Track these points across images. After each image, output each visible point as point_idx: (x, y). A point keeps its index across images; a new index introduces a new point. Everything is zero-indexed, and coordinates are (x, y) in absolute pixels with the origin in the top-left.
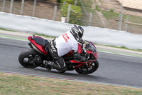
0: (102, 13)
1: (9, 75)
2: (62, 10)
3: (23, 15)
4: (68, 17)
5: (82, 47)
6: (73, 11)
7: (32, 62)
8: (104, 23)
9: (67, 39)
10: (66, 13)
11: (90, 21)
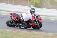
0: (49, 2)
1: (8, 31)
2: (31, 1)
3: (14, 4)
4: (34, 5)
5: (35, 17)
6: (36, 2)
7: (12, 25)
8: (50, 6)
9: (27, 14)
10: (33, 3)
11: (44, 6)
